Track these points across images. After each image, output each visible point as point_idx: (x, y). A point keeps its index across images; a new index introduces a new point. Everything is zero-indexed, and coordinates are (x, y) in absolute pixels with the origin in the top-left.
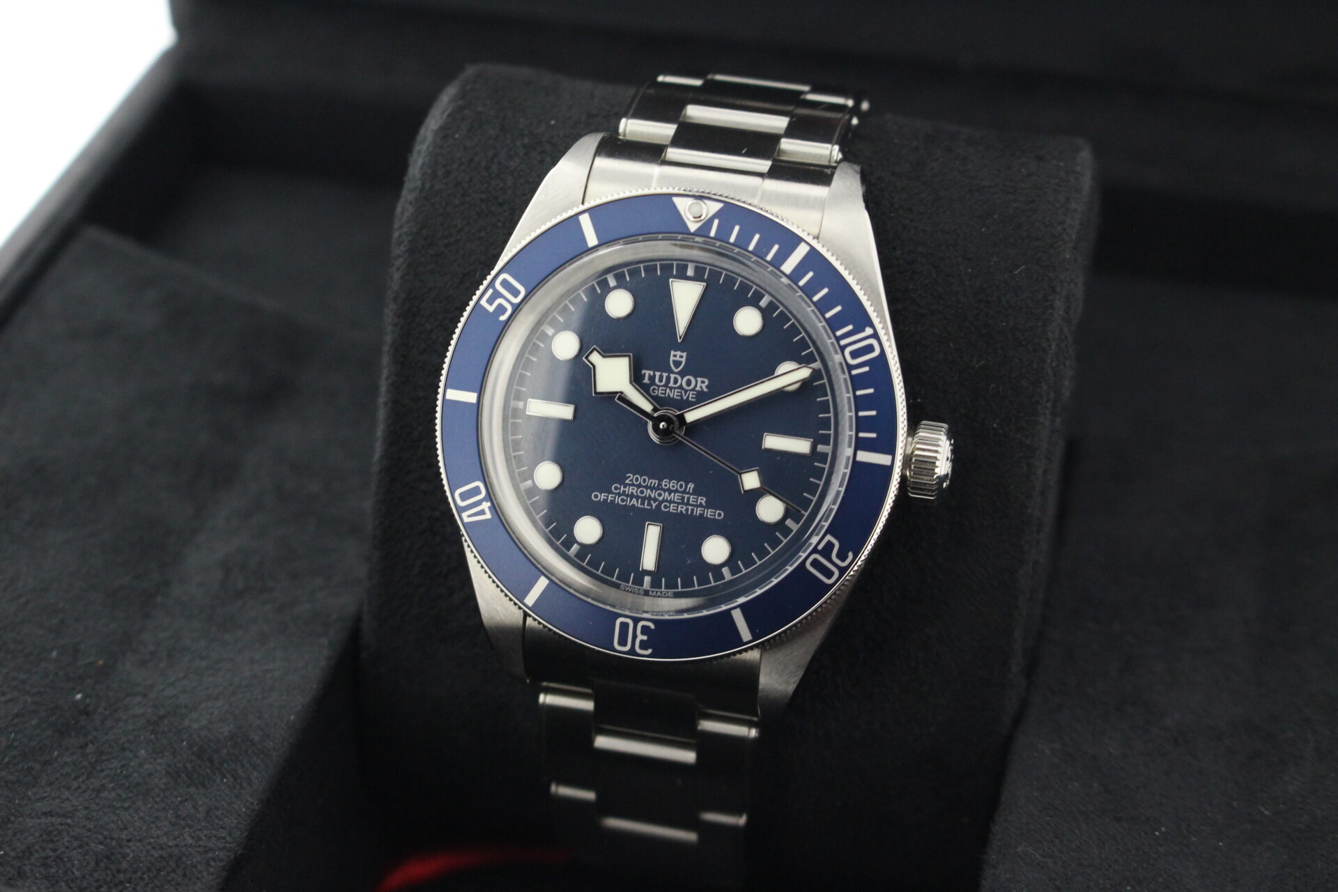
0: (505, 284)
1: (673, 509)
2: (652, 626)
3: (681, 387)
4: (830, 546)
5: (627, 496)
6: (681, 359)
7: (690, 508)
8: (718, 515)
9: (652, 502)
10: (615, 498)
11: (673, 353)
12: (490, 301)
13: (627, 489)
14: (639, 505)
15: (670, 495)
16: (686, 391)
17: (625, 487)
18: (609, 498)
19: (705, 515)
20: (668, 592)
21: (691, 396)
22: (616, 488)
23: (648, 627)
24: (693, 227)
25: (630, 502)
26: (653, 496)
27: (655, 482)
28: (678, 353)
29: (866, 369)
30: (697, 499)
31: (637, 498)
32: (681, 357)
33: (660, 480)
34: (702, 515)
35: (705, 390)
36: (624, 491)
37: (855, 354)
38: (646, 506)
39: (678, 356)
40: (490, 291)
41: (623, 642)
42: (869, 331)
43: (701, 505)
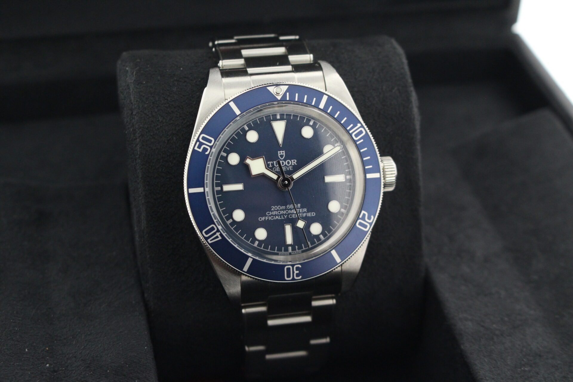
0: (204, 138)
1: (294, 217)
2: (300, 266)
3: (286, 165)
4: (364, 215)
5: (274, 216)
6: (283, 154)
7: (301, 214)
8: (313, 214)
9: (284, 216)
10: (269, 218)
11: (279, 152)
12: (199, 147)
13: (273, 213)
14: (280, 218)
15: (291, 211)
16: (288, 167)
17: (272, 212)
18: (266, 219)
19: (308, 216)
20: (299, 251)
21: (291, 168)
22: (268, 214)
23: (298, 267)
24: (279, 98)
25: (275, 218)
26: (284, 213)
27: (283, 207)
28: (281, 152)
29: (362, 140)
30: (303, 210)
31: (278, 215)
32: (283, 153)
33: (286, 206)
34: (306, 216)
35: (296, 164)
36: (272, 214)
37: (357, 135)
38: (282, 218)
39: (281, 153)
40: (198, 143)
41: (289, 276)
42: (359, 125)
43: (305, 212)
